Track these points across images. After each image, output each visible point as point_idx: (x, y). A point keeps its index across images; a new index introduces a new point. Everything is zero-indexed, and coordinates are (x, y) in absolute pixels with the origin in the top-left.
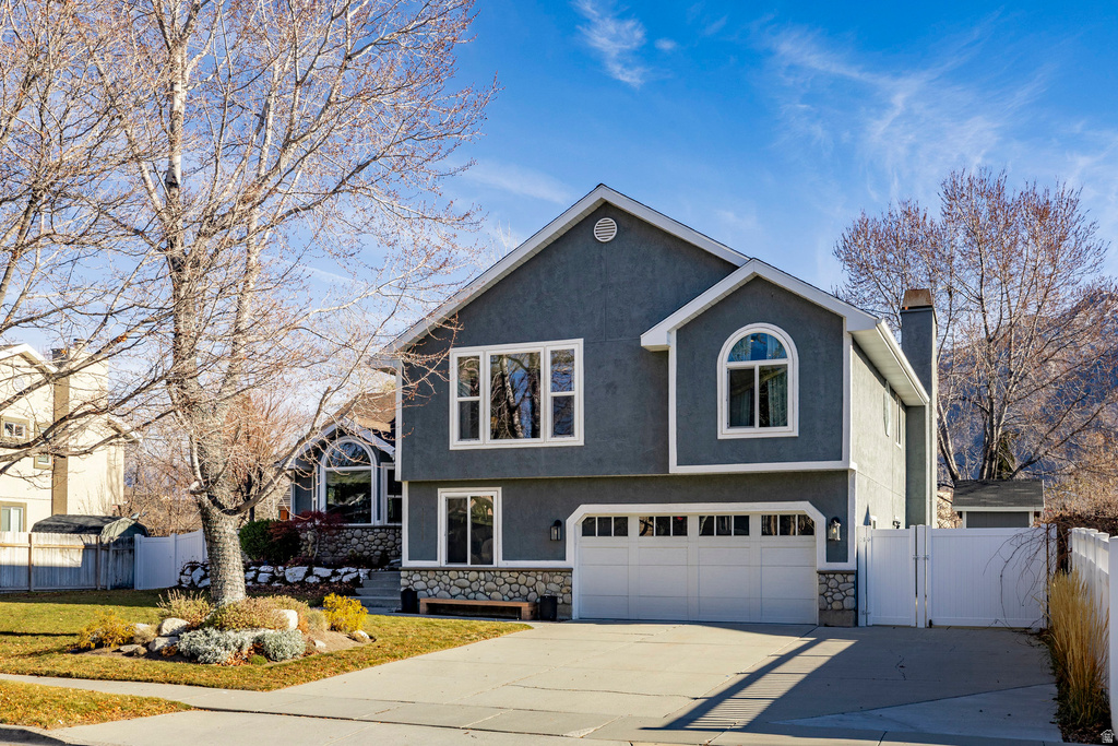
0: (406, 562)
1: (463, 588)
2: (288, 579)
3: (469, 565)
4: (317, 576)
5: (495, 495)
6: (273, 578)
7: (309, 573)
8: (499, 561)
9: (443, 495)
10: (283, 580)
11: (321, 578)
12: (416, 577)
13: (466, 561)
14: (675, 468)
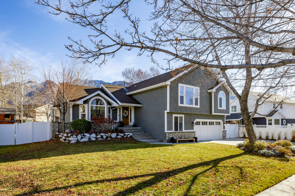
0: (166, 131)
1: (179, 136)
2: (113, 137)
3: (179, 131)
4: (120, 135)
5: (183, 116)
6: (107, 137)
7: (117, 135)
8: (184, 131)
9: (174, 115)
10: (111, 137)
11: (122, 136)
12: (170, 134)
13: (178, 131)
14: (213, 113)
